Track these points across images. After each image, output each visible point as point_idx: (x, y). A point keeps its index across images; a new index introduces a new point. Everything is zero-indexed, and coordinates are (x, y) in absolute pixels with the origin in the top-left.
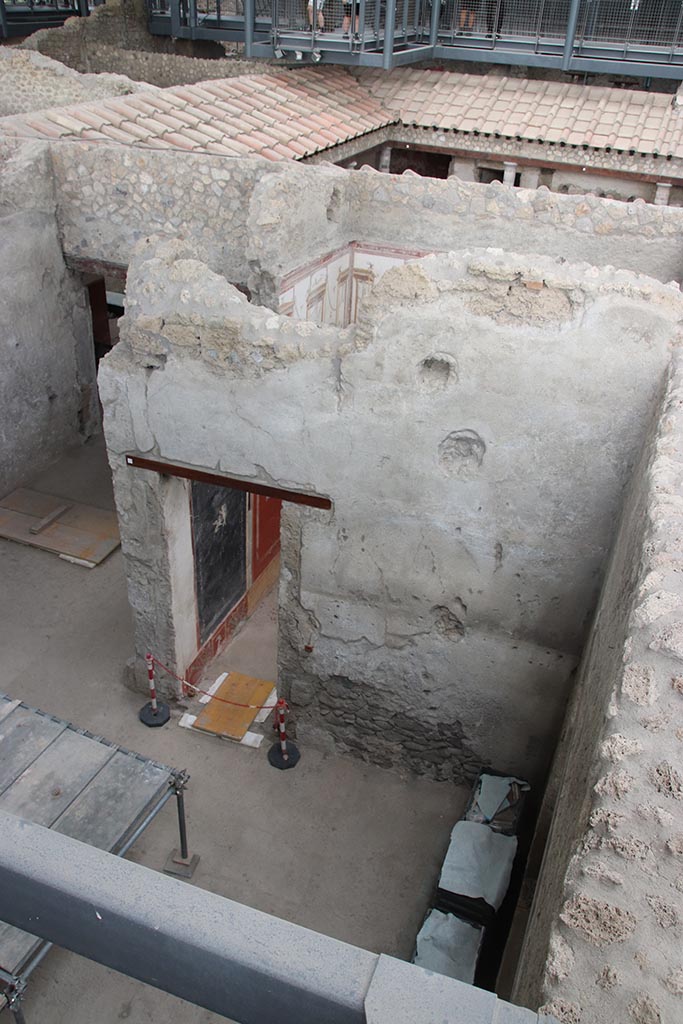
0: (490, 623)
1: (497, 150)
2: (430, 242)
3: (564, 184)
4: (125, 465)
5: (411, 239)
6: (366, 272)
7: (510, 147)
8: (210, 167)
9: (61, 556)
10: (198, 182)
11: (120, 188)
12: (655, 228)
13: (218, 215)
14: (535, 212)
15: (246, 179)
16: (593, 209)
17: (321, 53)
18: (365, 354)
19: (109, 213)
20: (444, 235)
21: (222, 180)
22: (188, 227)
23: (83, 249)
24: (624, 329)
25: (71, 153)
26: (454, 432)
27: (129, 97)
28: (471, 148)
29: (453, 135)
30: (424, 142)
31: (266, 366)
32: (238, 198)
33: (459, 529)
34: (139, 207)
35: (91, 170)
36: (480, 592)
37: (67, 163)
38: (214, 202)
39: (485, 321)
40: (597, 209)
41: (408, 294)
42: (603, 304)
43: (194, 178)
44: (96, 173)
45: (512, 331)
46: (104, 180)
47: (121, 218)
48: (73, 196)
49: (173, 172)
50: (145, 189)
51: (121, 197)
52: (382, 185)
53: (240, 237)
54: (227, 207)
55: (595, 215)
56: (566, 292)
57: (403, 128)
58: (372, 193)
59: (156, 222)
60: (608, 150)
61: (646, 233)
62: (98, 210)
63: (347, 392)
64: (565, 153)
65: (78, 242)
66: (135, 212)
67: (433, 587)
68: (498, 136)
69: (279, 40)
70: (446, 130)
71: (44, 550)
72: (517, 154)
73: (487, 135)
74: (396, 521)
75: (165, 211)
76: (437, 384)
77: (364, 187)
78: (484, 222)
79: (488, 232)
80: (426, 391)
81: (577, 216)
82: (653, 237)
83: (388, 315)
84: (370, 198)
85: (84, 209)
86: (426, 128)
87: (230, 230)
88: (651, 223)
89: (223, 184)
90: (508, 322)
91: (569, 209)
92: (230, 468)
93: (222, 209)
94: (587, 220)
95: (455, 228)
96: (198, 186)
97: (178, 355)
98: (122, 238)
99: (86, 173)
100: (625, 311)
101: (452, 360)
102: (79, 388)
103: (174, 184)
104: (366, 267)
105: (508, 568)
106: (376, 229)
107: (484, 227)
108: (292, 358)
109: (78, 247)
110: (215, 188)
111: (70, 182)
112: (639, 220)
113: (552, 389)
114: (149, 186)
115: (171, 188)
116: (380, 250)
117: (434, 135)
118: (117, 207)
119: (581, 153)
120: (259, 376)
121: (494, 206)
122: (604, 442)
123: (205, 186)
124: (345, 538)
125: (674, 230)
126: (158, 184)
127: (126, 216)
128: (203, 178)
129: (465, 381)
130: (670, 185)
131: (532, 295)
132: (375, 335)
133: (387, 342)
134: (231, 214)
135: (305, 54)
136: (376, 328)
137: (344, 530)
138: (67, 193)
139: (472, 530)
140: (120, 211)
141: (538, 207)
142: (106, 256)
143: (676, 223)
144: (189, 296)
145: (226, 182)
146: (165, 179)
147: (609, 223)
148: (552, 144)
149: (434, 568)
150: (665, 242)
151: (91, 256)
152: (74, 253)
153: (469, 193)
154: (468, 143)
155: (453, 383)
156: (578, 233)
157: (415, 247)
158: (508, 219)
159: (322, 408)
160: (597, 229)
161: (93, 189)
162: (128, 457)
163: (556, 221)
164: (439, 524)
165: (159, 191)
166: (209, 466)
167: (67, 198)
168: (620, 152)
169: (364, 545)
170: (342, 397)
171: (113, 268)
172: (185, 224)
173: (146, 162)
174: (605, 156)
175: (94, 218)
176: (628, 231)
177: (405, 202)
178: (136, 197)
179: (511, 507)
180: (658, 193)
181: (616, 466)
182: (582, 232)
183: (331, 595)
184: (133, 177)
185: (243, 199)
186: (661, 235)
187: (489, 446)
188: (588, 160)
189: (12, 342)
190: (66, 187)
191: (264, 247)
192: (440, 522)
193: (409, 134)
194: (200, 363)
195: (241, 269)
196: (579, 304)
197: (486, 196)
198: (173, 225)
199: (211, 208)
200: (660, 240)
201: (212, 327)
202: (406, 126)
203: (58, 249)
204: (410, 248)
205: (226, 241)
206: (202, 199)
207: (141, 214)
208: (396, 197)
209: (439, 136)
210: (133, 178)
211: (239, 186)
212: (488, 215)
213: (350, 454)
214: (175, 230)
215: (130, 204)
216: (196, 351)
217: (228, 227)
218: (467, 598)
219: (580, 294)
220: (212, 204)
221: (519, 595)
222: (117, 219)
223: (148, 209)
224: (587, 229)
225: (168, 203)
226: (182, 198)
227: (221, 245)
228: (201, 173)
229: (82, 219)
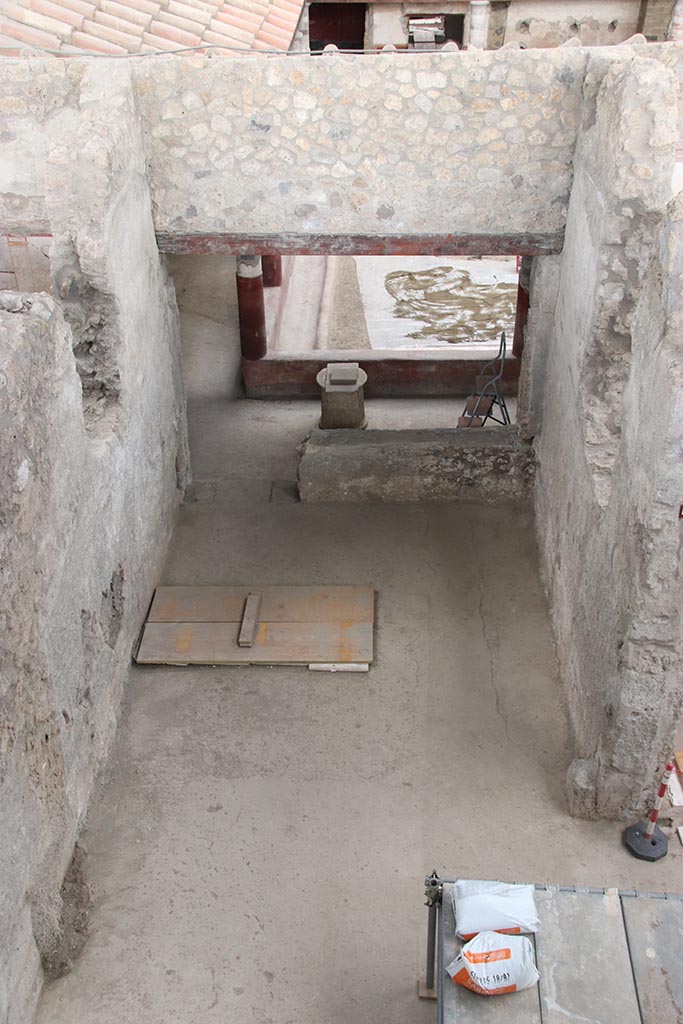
3: (523, 20)
4: (676, 519)
8: (414, 72)
9: (311, 666)
10: (392, 97)
11: (257, 121)
13: (423, 141)
15: (472, 82)
19: (237, 161)
21: (433, 88)
22: (373, 166)
23: (189, 221)
25: (170, 76)
32: (458, 112)
34: (289, 145)
35: (206, 99)
37: (163, 92)
38: (417, 123)
43: (387, 92)
44: (216, 102)
46: (230, 111)
47: (257, 166)
48: (170, 142)
49: (352, 85)
50: (302, 117)
51: (260, 134)
53: (459, 167)
54: (440, 128)
59: (319, 164)
62: (217, 159)
65: (182, 212)
66: (283, 154)
71: (278, 666)
75: (336, 146)
85: (191, 161)
87: (441, 159)
89: (434, 95)
93: (431, 131)
96: (393, 103)
98: (259, 196)
99: (197, 104)
103: (353, 104)
109: (179, 218)
110: (423, 103)
111: (170, 122)
114: (310, 112)
115: (347, 111)
118: (253, 150)
123: (405, 101)
126: (326, 107)
127: (268, 161)
128: (402, 90)
134: (446, 137)
138: (163, 140)
140: (258, 156)
142: (232, 226)
145: (440, 90)
146: (338, 99)
151: (202, 230)
152: (173, 229)
161: (210, 127)
165: (328, 118)
167: (162, 147)
171: (243, 242)
172: (367, 162)
175: (209, 172)
178: (286, 131)
184: (282, 102)
185: (465, 113)
190: (161, 131)
198: (348, 165)
199: (413, 132)
203: (150, 229)
205: (432, 176)
206: (398, 120)
207: (294, 156)
210: (282, 104)
211: (460, 95)
214: (352, 172)
215: (276, 142)
217: (439, 157)
220: (414, 126)
222: (252, 168)
223: (306, 147)
225: (341, 135)
226: (365, 124)
227: (426, 183)
228: (397, 82)
229: (189, 177)
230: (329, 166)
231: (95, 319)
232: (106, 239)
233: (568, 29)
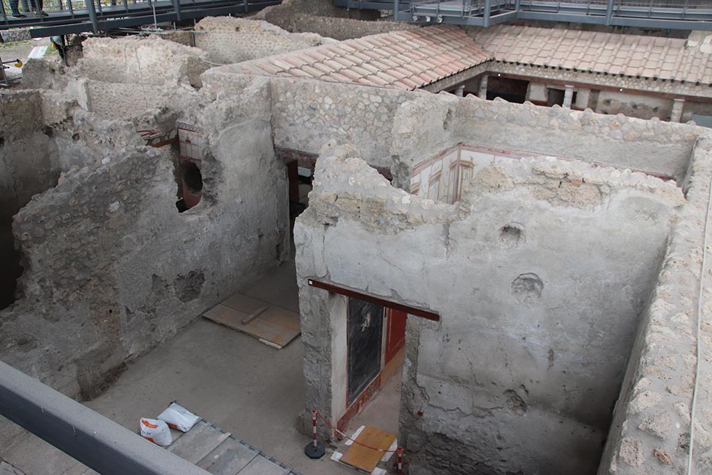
0: (544, 404)
1: (560, 77)
2: (511, 144)
3: (607, 99)
4: (307, 285)
5: (499, 142)
6: (469, 162)
7: (569, 75)
8: (369, 94)
9: (260, 340)
10: (361, 103)
11: (312, 106)
12: (666, 137)
13: (373, 124)
14: (583, 125)
15: (392, 102)
16: (622, 124)
17: (443, 17)
18: (465, 222)
19: (304, 121)
20: (521, 140)
21: (376, 102)
22: (354, 131)
23: (287, 143)
24: (637, 211)
25: (282, 85)
26: (522, 274)
27: (320, 47)
28: (542, 76)
29: (531, 68)
30: (510, 72)
31: (401, 227)
32: (387, 114)
33: (524, 338)
34: (322, 118)
35: (294, 95)
36: (538, 382)
37: (280, 91)
38: (371, 116)
39: (544, 204)
40: (625, 125)
41: (494, 185)
42: (623, 194)
43: (359, 101)
44: (297, 96)
45: (562, 211)
46: (302, 101)
47: (311, 125)
48: (282, 110)
50: (327, 107)
51: (312, 112)
52: (480, 107)
53: (387, 138)
54: (379, 119)
55: (624, 128)
56: (598, 186)
57: (496, 63)
58: (473, 112)
59: (334, 127)
60: (638, 77)
61: (659, 140)
62: (297, 119)
63: (452, 246)
64: (608, 80)
65: (284, 139)
66: (320, 121)
67: (507, 377)
68: (560, 68)
69: (416, 10)
70: (525, 65)
71: (249, 335)
72: (574, 80)
73: (553, 68)
74: (482, 331)
75: (339, 120)
76: (511, 243)
77: (468, 108)
78: (548, 131)
79: (551, 138)
80: (505, 246)
81: (611, 129)
82: (665, 143)
83: (481, 198)
84: (472, 115)
85: (288, 118)
86: (511, 63)
88: (663, 134)
89: (377, 105)
90: (559, 205)
91: (606, 124)
92: (375, 291)
93: (376, 120)
94: (618, 131)
95: (529, 135)
96: (361, 106)
97: (345, 218)
98: (311, 137)
99: (291, 96)
100: (637, 200)
101: (522, 228)
102: (278, 230)
103: (346, 104)
104: (469, 159)
105: (558, 366)
106: (475, 135)
107: (548, 135)
108: (418, 223)
109: (283, 141)
110: (372, 107)
111: (281, 102)
112: (655, 132)
113: (588, 249)
114: (330, 105)
115: (344, 107)
116: (477, 149)
117: (517, 68)
118: (309, 117)
119: (619, 79)
120: (396, 233)
121: (554, 122)
122: (624, 285)
123: (365, 105)
124: (448, 340)
125: (679, 138)
126: (336, 104)
127: (315, 123)
128: (364, 101)
129: (529, 242)
130: (683, 100)
131: (575, 187)
132: (471, 210)
133: (479, 215)
134: (382, 123)
135: (432, 18)
136: (473, 206)
137: (447, 335)
138: (279, 109)
139: (533, 340)
140: (311, 120)
141: (584, 123)
142: (301, 148)
143: (681, 133)
144: (354, 181)
145: (379, 103)
146: (341, 101)
147: (633, 133)
148: (598, 73)
149: (507, 364)
150: (673, 146)
151: (291, 148)
152: (280, 145)
153: (537, 113)
154: (541, 73)
155: (522, 242)
156: (612, 140)
157: (501, 147)
158: (564, 130)
159: (436, 255)
160: (625, 137)
161: (295, 106)
162: (309, 280)
163: (596, 131)
164: (510, 334)
165: (336, 108)
166: (361, 288)
167: (279, 112)
168: (647, 78)
169: (460, 346)
170: (449, 249)
171: (305, 155)
172: (351, 129)
173: (329, 90)
174: (636, 82)
175: (294, 124)
176: (647, 139)
177: (495, 118)
178: (321, 111)
179: (560, 325)
180: (674, 106)
181: (632, 301)
182: (615, 139)
183: (437, 378)
185: (390, 115)
186: (671, 141)
187: (546, 285)
188: (624, 84)
189: (238, 200)
190: (278, 105)
191: (402, 148)
192: (512, 333)
193: (500, 67)
194: (359, 223)
195: (386, 158)
196: (606, 194)
197: (549, 115)
198: (344, 129)
199: (369, 119)
200: (670, 145)
201: (368, 201)
202: (498, 62)
203: (271, 142)
204: (498, 148)
205: (377, 140)
206: (363, 114)
207: (324, 122)
208: (489, 115)
209: (520, 68)
210: (320, 100)
211: (387, 106)
212: (550, 127)
213: (454, 285)
214: (345, 133)
215: (318, 116)
216: (357, 216)
217: (379, 132)
218: (529, 386)
219: (607, 188)
220: (369, 117)
221: (564, 386)
222: (308, 125)
223: (329, 119)
224: (618, 137)
225: (342, 116)
226: (350, 113)
227: (374, 143)
228: (363, 98)
229: (287, 124)
230: (337, 129)
231: (214, 170)
232: (219, 138)
233: (631, 107)
